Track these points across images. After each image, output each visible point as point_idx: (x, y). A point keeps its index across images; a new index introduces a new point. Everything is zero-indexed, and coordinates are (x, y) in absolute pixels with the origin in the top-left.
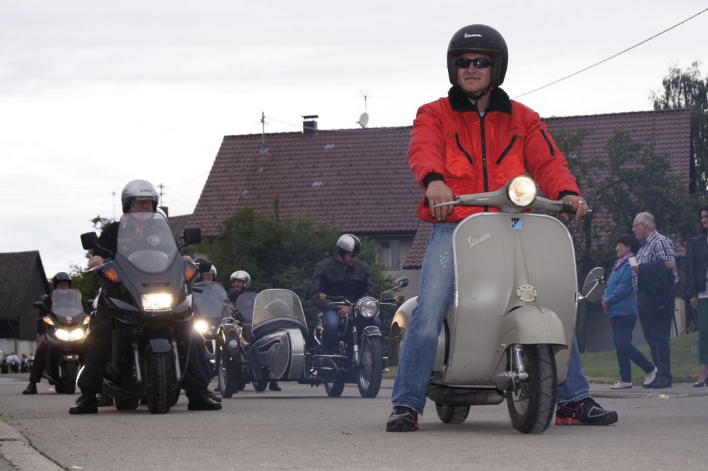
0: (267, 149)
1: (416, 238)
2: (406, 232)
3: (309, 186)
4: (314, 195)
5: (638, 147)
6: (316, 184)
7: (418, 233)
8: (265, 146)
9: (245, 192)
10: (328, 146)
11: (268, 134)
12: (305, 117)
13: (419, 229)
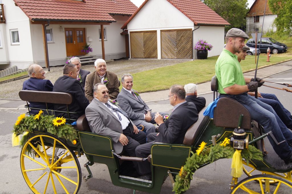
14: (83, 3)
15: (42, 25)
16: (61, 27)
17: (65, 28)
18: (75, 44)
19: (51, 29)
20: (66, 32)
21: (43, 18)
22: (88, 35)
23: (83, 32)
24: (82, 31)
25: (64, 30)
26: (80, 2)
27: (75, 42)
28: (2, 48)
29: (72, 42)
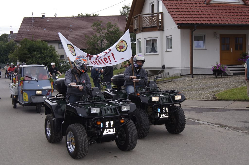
0: (33, 21)
3: (43, 30)
4: (44, 32)
5: (113, 26)
6: (44, 29)
8: (33, 20)
9: (29, 31)
10: (47, 21)
11: (34, 17)
12: (42, 14)
14: (244, 6)
15: (189, 30)
16: (215, 33)
17: (220, 35)
18: (231, 51)
19: (204, 35)
21: (190, 22)
23: (243, 39)
25: (219, 36)
26: (240, 6)
27: (231, 50)
28: (158, 55)
29: (228, 49)
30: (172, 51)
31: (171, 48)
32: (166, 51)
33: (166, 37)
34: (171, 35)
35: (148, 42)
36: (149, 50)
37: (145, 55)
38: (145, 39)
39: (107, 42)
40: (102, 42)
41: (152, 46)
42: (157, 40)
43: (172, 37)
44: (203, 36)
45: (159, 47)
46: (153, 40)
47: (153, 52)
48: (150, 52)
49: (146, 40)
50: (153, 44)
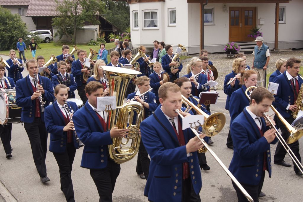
1: (29, 8)
2: (26, 6)
7: (29, 6)
13: (29, 5)
16: (225, 5)
17: (230, 8)
18: (241, 26)
19: (213, 8)
20: (231, 11)
22: (259, 16)
23: (253, 13)
24: (252, 11)
25: (228, 10)
27: (241, 24)
28: (158, 30)
29: (238, 24)
30: (176, 26)
31: (175, 22)
32: (168, 26)
33: (168, 9)
34: (175, 8)
35: (146, 14)
36: (147, 24)
37: (143, 30)
38: (143, 11)
39: (82, 9)
40: (76, 9)
41: (151, 19)
42: (157, 12)
43: (176, 9)
44: (211, 9)
45: (159, 20)
46: (152, 12)
47: (152, 26)
48: (148, 27)
49: (144, 13)
50: (152, 18)
